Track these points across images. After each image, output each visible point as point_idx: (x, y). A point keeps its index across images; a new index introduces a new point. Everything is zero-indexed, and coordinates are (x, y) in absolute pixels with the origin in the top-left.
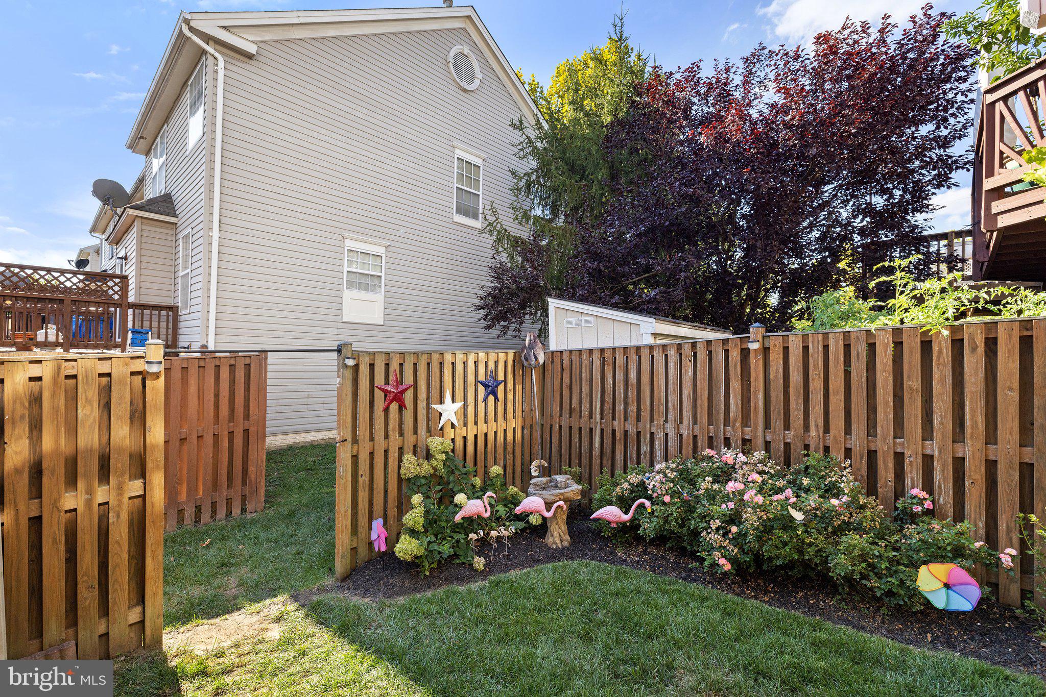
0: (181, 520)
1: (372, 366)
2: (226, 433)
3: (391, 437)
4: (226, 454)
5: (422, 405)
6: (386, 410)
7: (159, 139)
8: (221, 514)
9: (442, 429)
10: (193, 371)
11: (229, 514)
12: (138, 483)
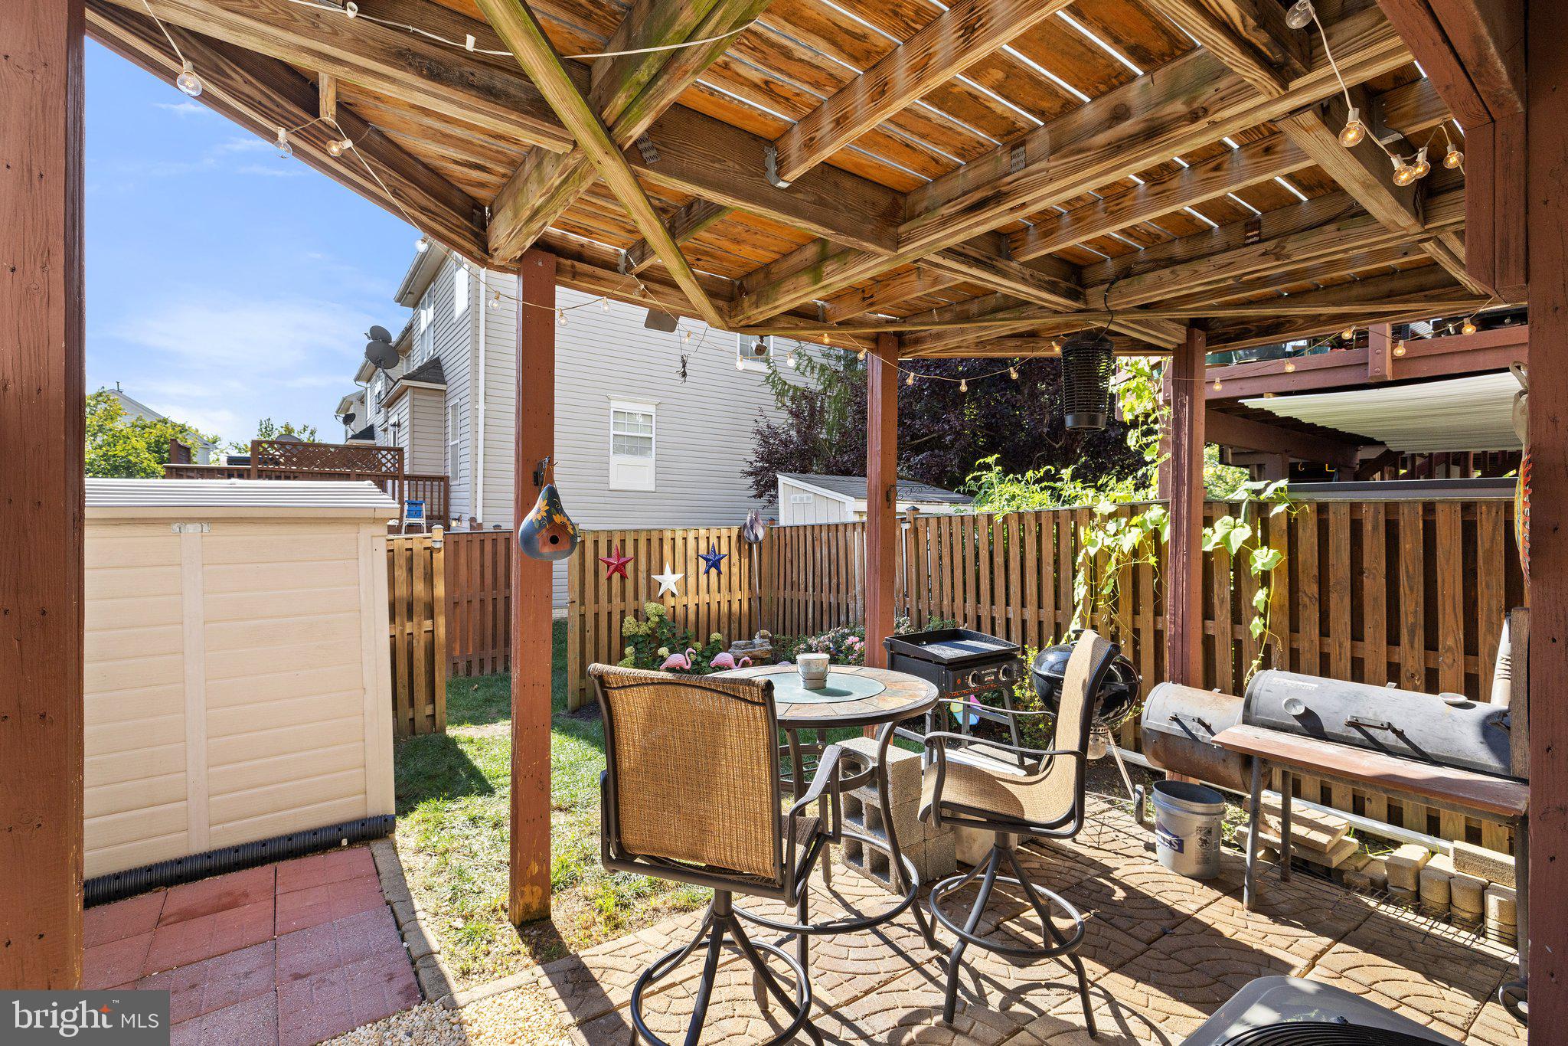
0: (456, 672)
1: (596, 542)
2: (490, 599)
3: (614, 601)
4: (490, 618)
5: (642, 575)
6: (609, 578)
7: (426, 295)
8: (488, 670)
9: (662, 596)
10: (463, 544)
11: (494, 670)
12: (429, 622)
